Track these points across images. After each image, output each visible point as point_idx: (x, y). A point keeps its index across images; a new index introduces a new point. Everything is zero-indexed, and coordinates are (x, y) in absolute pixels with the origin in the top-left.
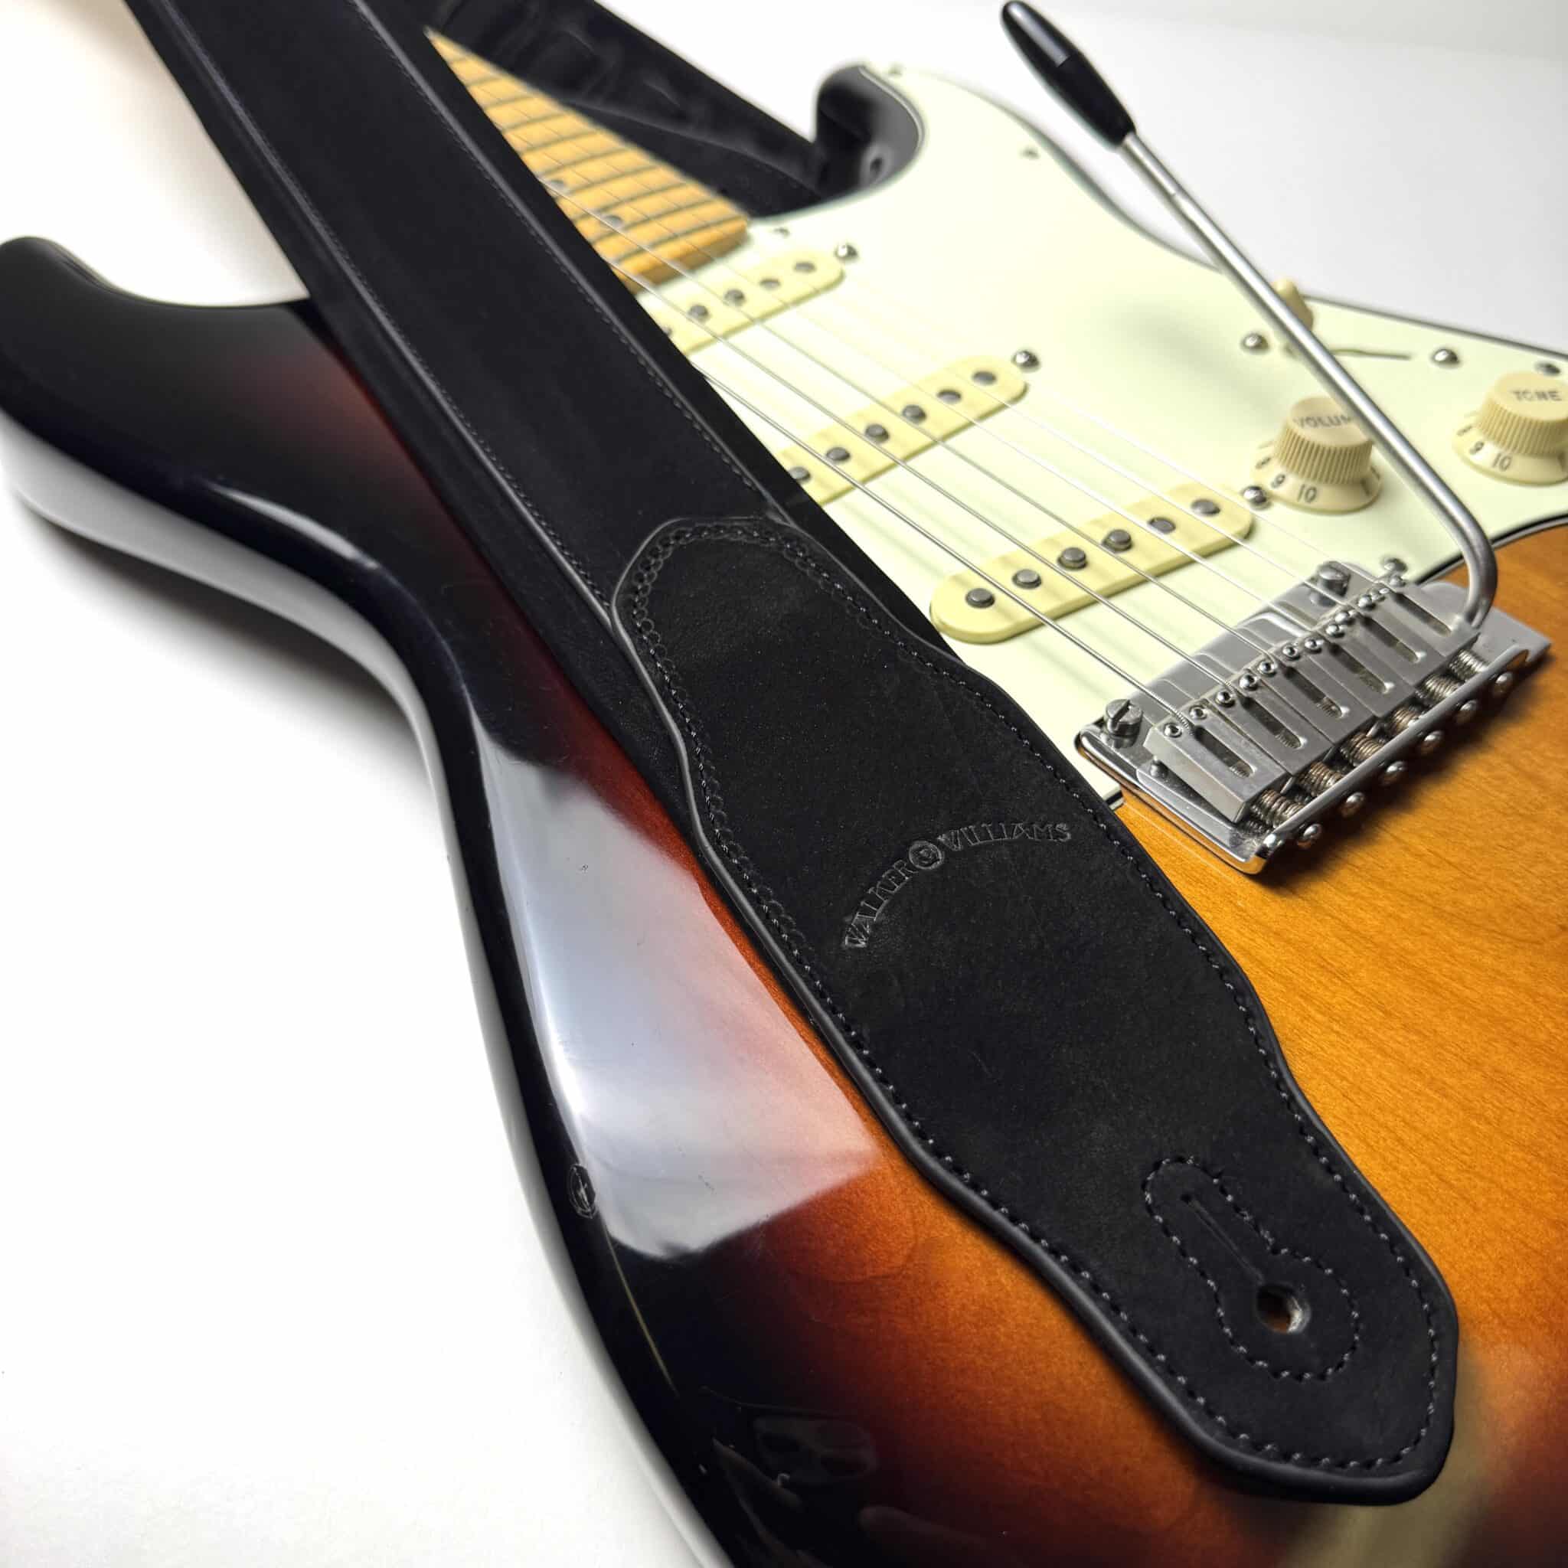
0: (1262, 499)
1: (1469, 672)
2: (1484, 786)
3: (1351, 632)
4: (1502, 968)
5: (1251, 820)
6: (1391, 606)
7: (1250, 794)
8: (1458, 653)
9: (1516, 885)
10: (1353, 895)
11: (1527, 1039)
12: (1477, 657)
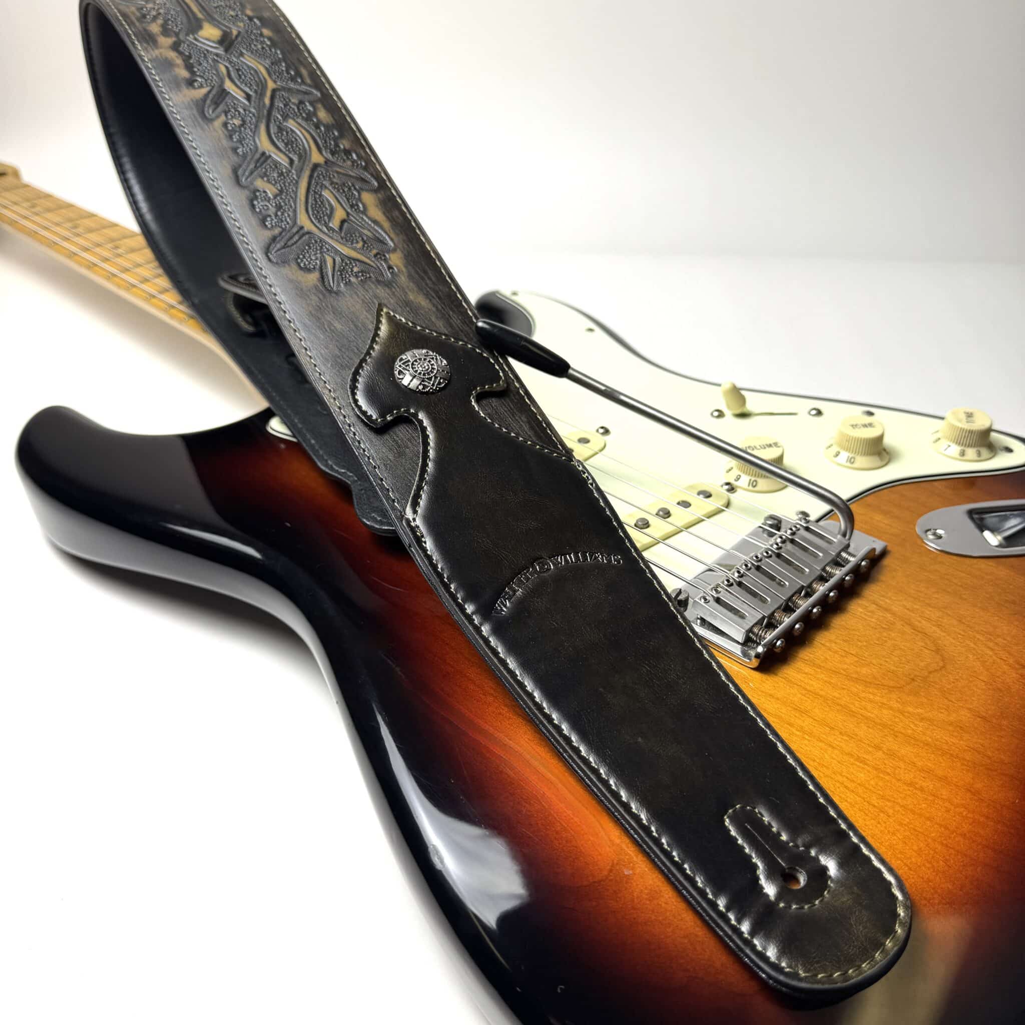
0: (732, 489)
1: (847, 561)
2: (864, 616)
3: (786, 546)
4: (885, 701)
5: (749, 641)
6: (802, 532)
7: (748, 627)
8: (840, 552)
9: (887, 661)
10: (806, 673)
11: (902, 733)
12: (850, 554)
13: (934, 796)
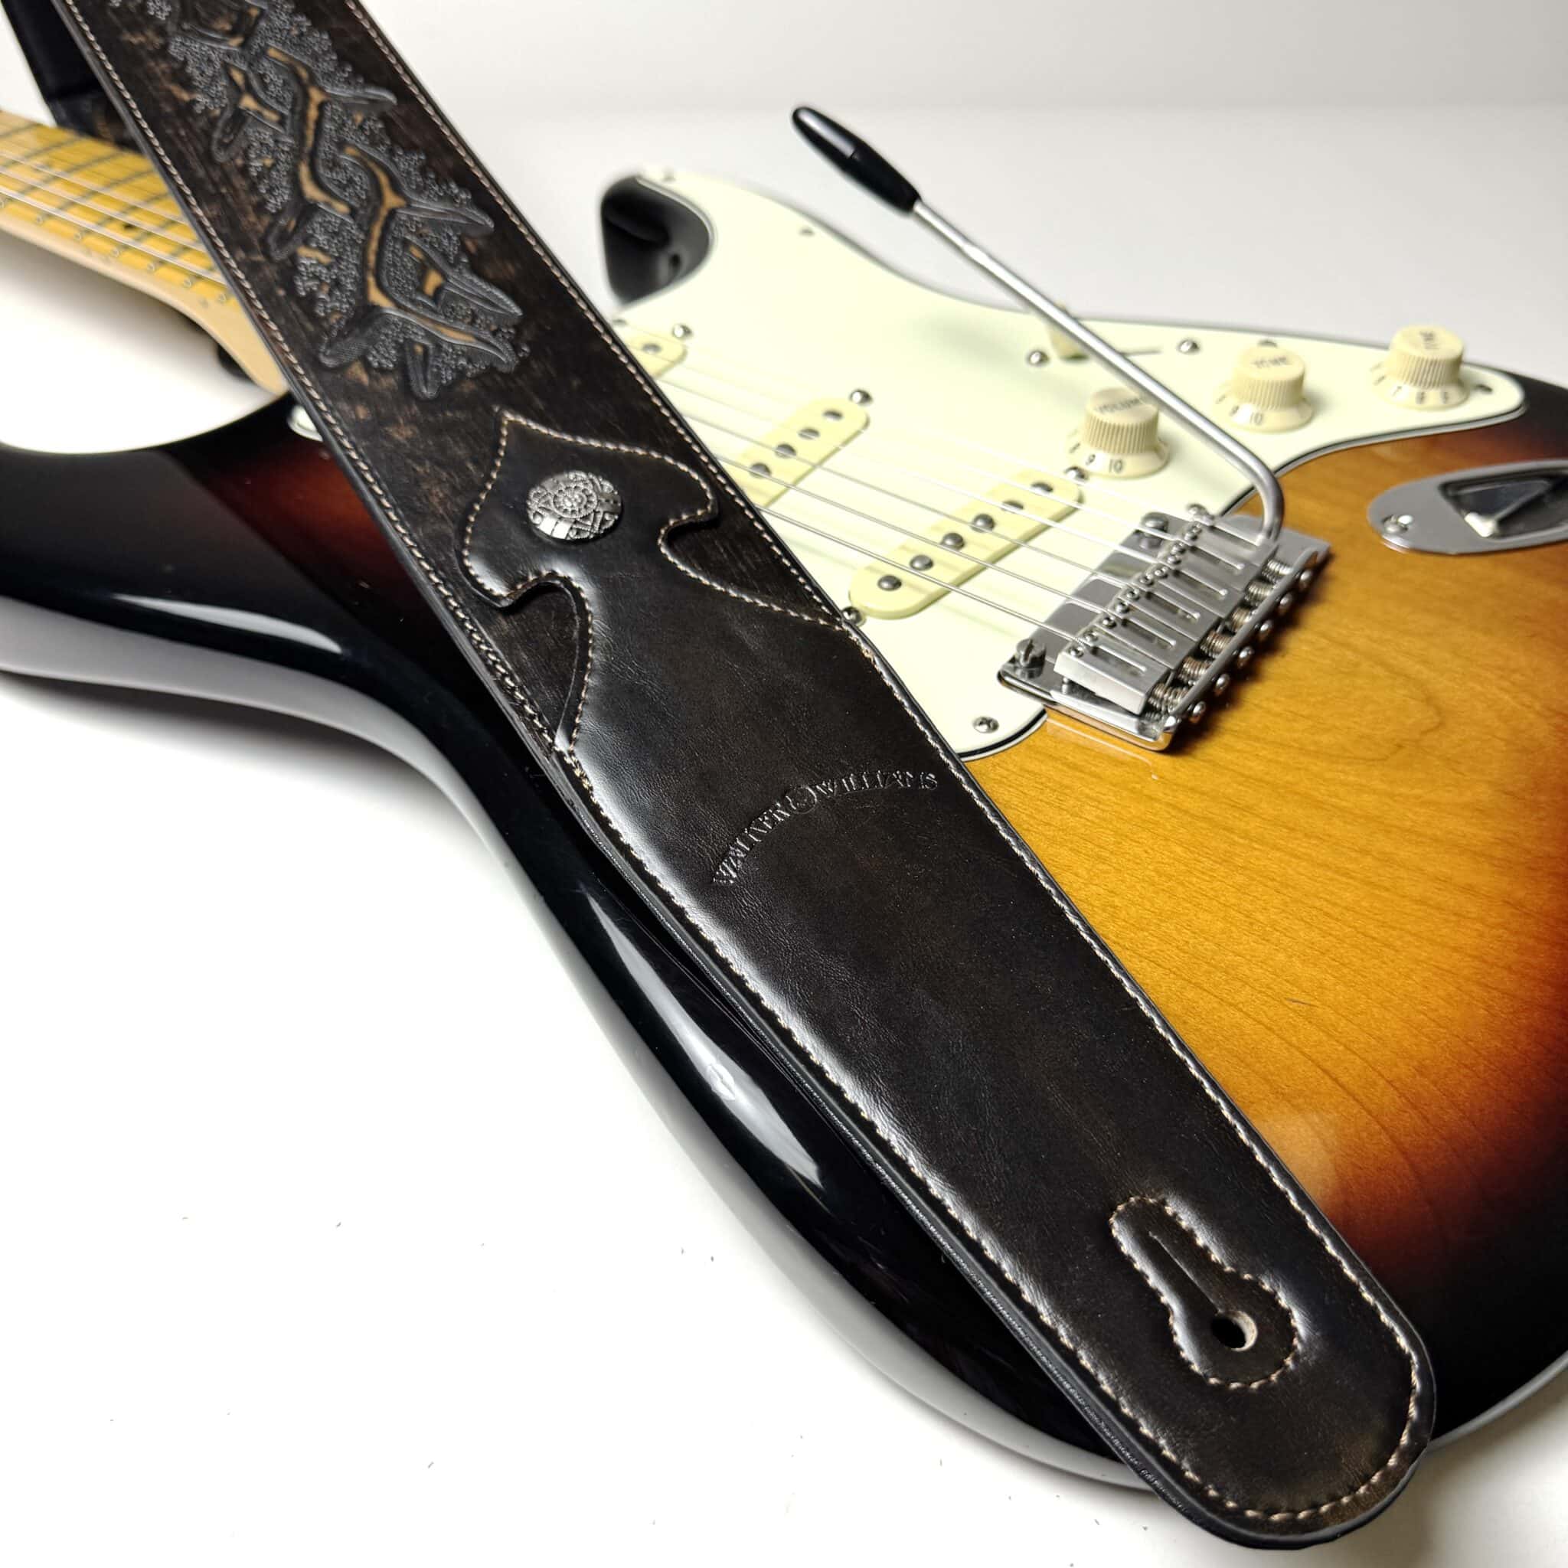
0: (1082, 475)
1: (1278, 576)
2: (1311, 657)
3: (1186, 558)
5: (1148, 711)
8: (1267, 562)
9: (1356, 722)
11: (1396, 827)
12: (1283, 564)
13: (1455, 914)
